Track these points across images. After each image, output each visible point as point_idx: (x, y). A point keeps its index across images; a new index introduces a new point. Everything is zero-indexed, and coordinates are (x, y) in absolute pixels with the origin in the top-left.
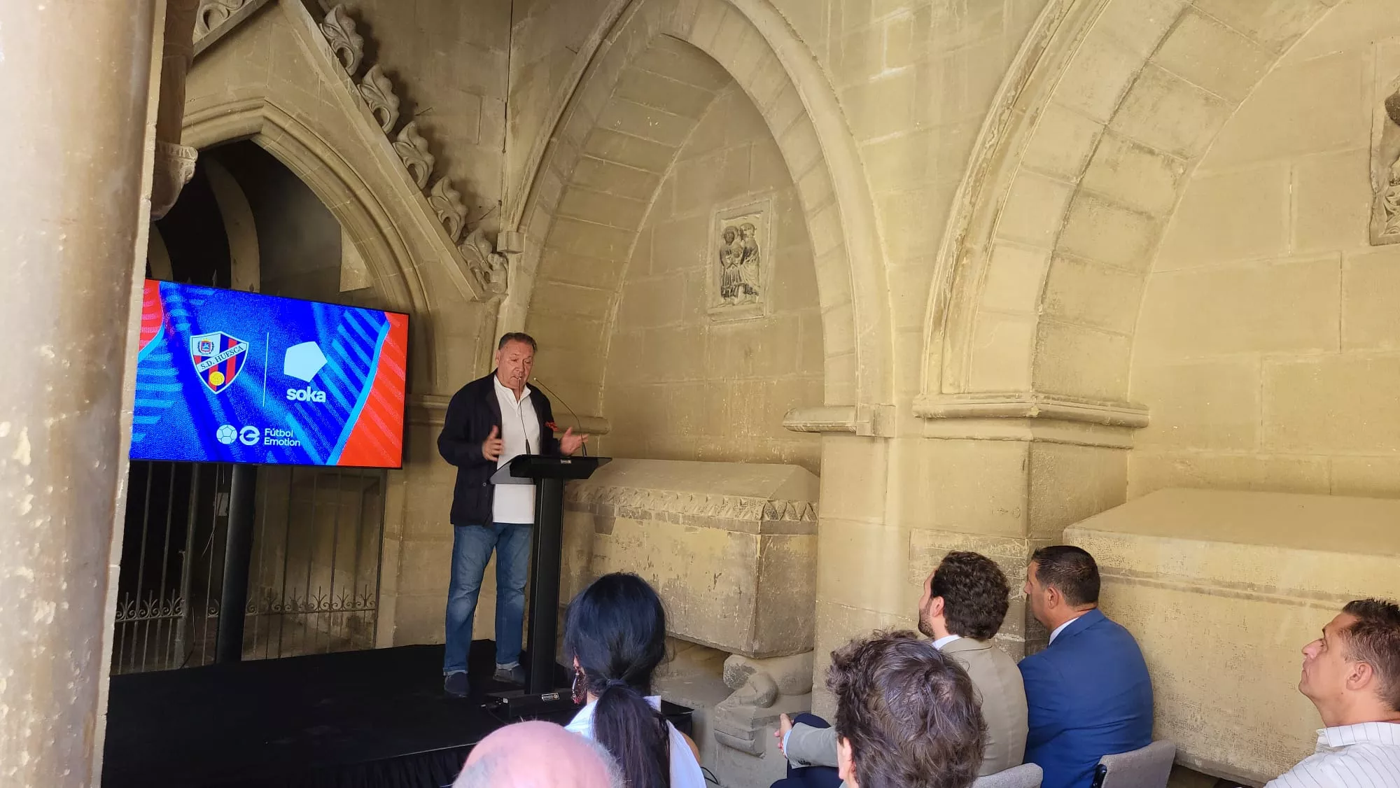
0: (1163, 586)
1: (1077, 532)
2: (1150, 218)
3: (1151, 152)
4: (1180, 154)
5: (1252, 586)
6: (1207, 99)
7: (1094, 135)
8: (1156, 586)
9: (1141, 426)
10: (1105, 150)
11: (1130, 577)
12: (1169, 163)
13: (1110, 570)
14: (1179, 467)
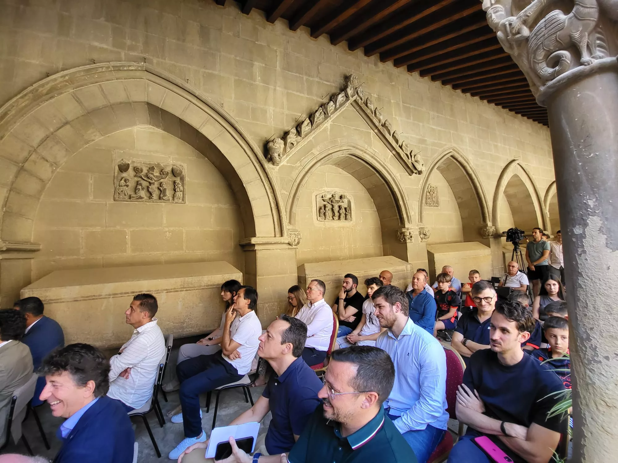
0: (63, 302)
1: (26, 290)
2: (43, 181)
3: (47, 161)
4: (55, 163)
5: (94, 296)
6: (66, 149)
7: (30, 151)
8: (61, 302)
9: (38, 250)
10: (33, 157)
11: (50, 302)
12: (51, 165)
13: (45, 301)
14: (52, 263)
